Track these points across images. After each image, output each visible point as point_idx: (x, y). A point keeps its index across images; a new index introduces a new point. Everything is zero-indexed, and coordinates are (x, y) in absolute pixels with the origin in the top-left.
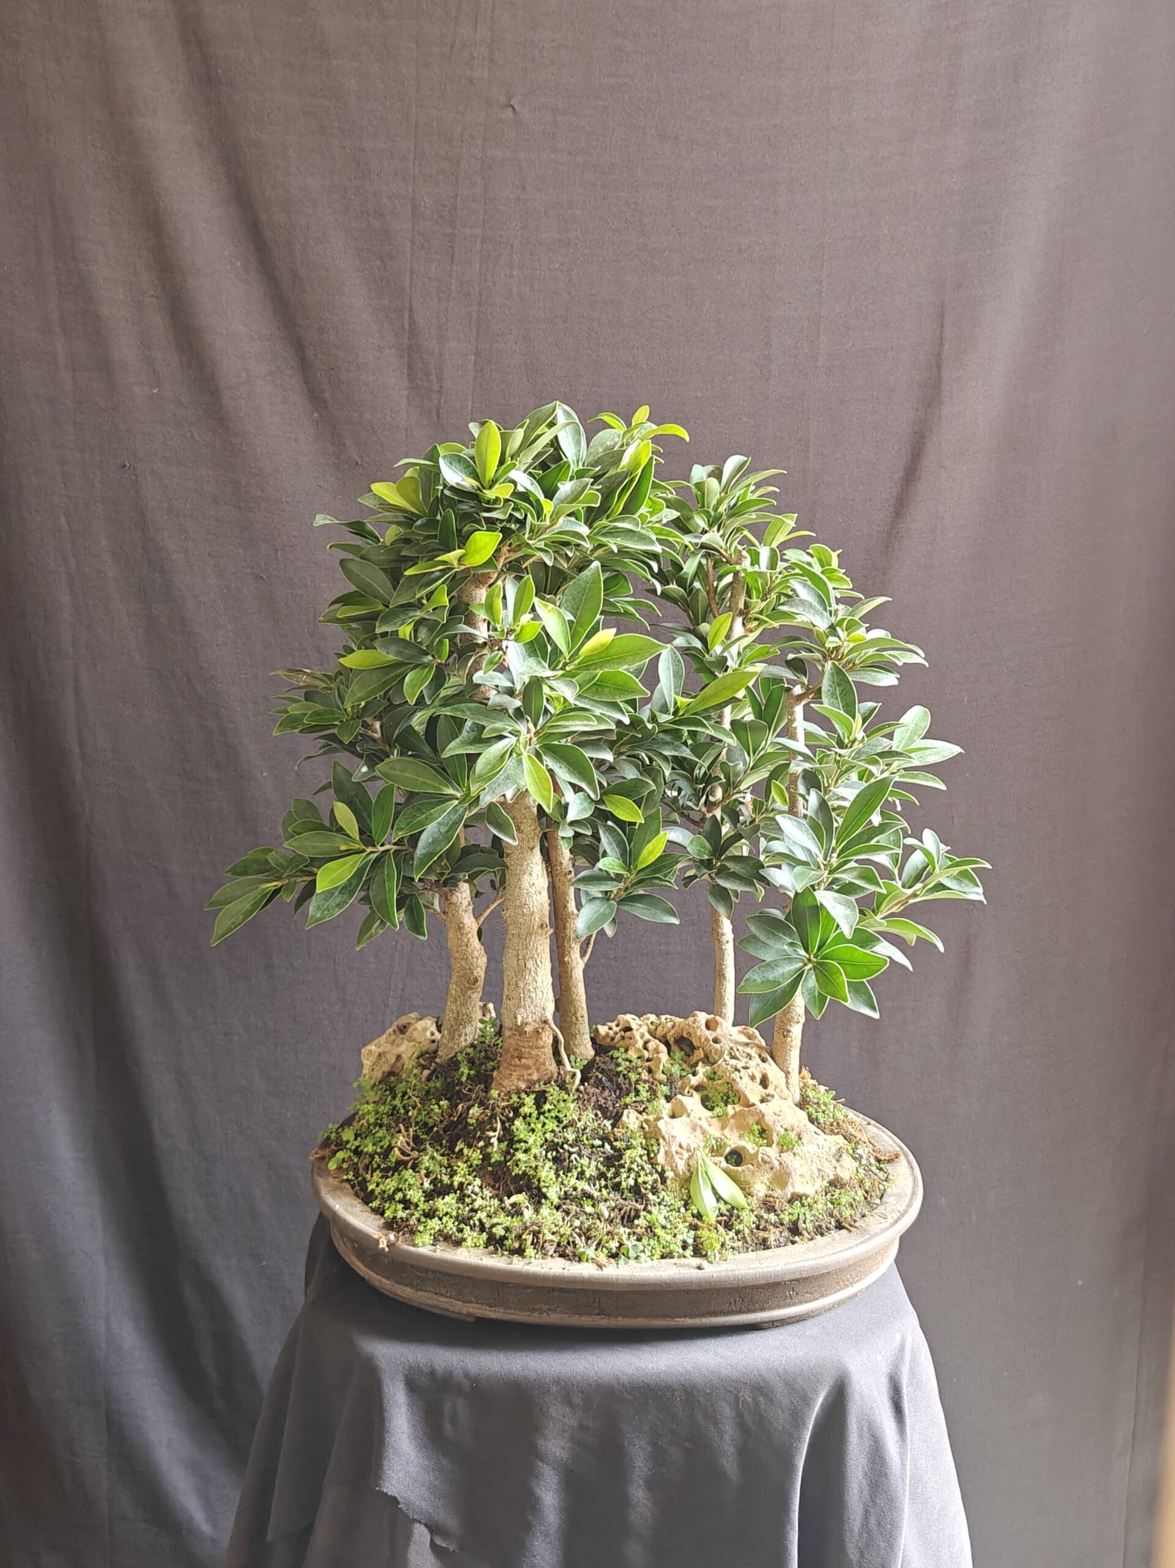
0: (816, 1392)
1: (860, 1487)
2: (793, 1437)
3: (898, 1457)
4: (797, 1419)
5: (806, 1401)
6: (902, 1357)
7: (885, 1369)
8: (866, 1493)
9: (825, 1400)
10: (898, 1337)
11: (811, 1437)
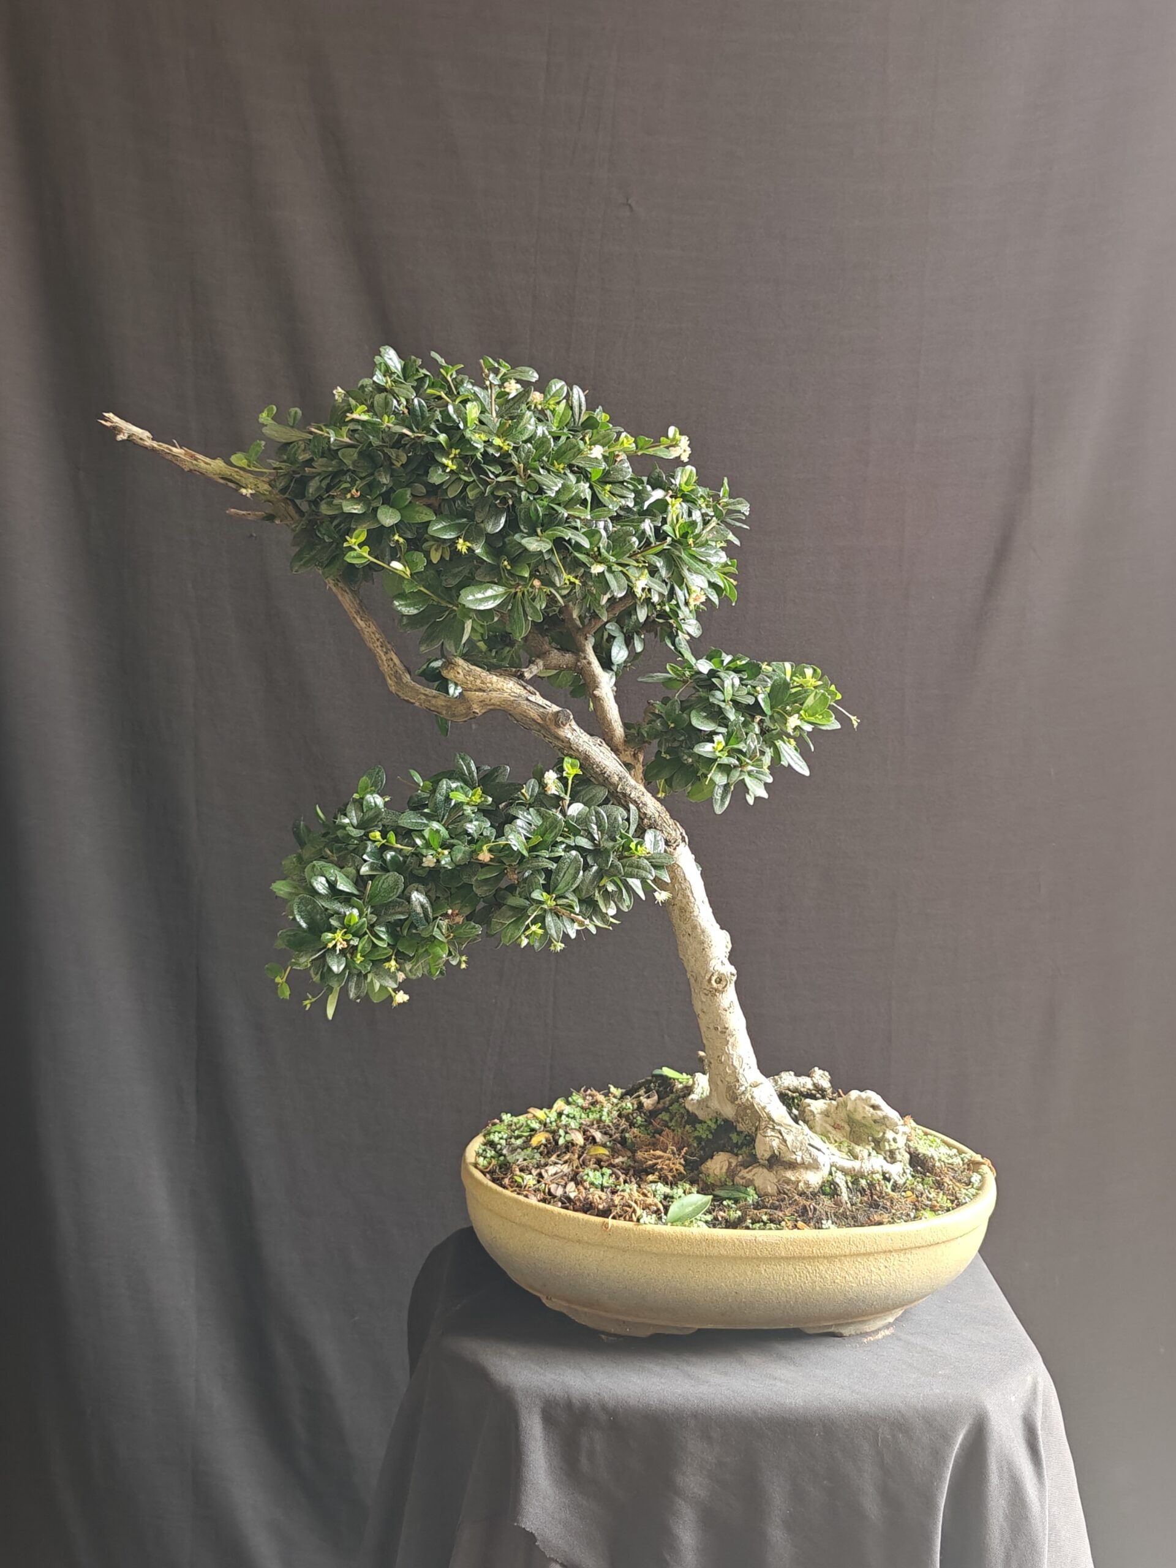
0: (955, 1431)
1: (1001, 1530)
2: (935, 1477)
3: (1037, 1500)
4: (938, 1458)
5: (947, 1439)
6: (1035, 1399)
7: (1019, 1411)
8: (1007, 1536)
9: (965, 1439)
10: (1029, 1379)
11: (951, 1477)
